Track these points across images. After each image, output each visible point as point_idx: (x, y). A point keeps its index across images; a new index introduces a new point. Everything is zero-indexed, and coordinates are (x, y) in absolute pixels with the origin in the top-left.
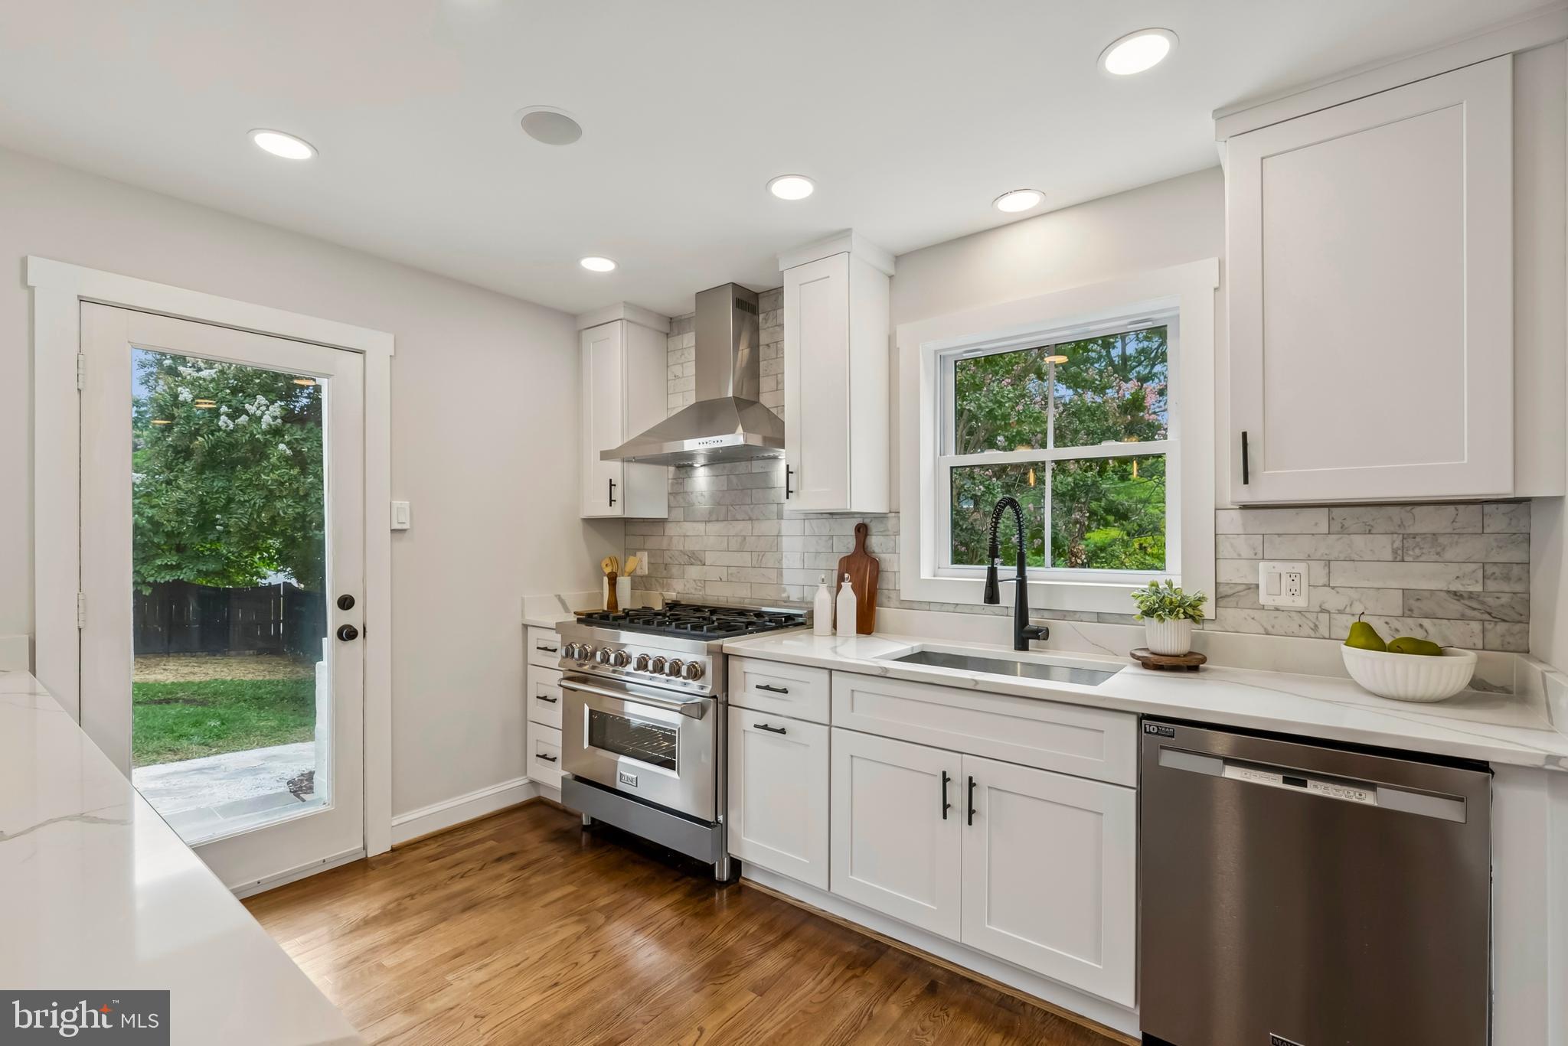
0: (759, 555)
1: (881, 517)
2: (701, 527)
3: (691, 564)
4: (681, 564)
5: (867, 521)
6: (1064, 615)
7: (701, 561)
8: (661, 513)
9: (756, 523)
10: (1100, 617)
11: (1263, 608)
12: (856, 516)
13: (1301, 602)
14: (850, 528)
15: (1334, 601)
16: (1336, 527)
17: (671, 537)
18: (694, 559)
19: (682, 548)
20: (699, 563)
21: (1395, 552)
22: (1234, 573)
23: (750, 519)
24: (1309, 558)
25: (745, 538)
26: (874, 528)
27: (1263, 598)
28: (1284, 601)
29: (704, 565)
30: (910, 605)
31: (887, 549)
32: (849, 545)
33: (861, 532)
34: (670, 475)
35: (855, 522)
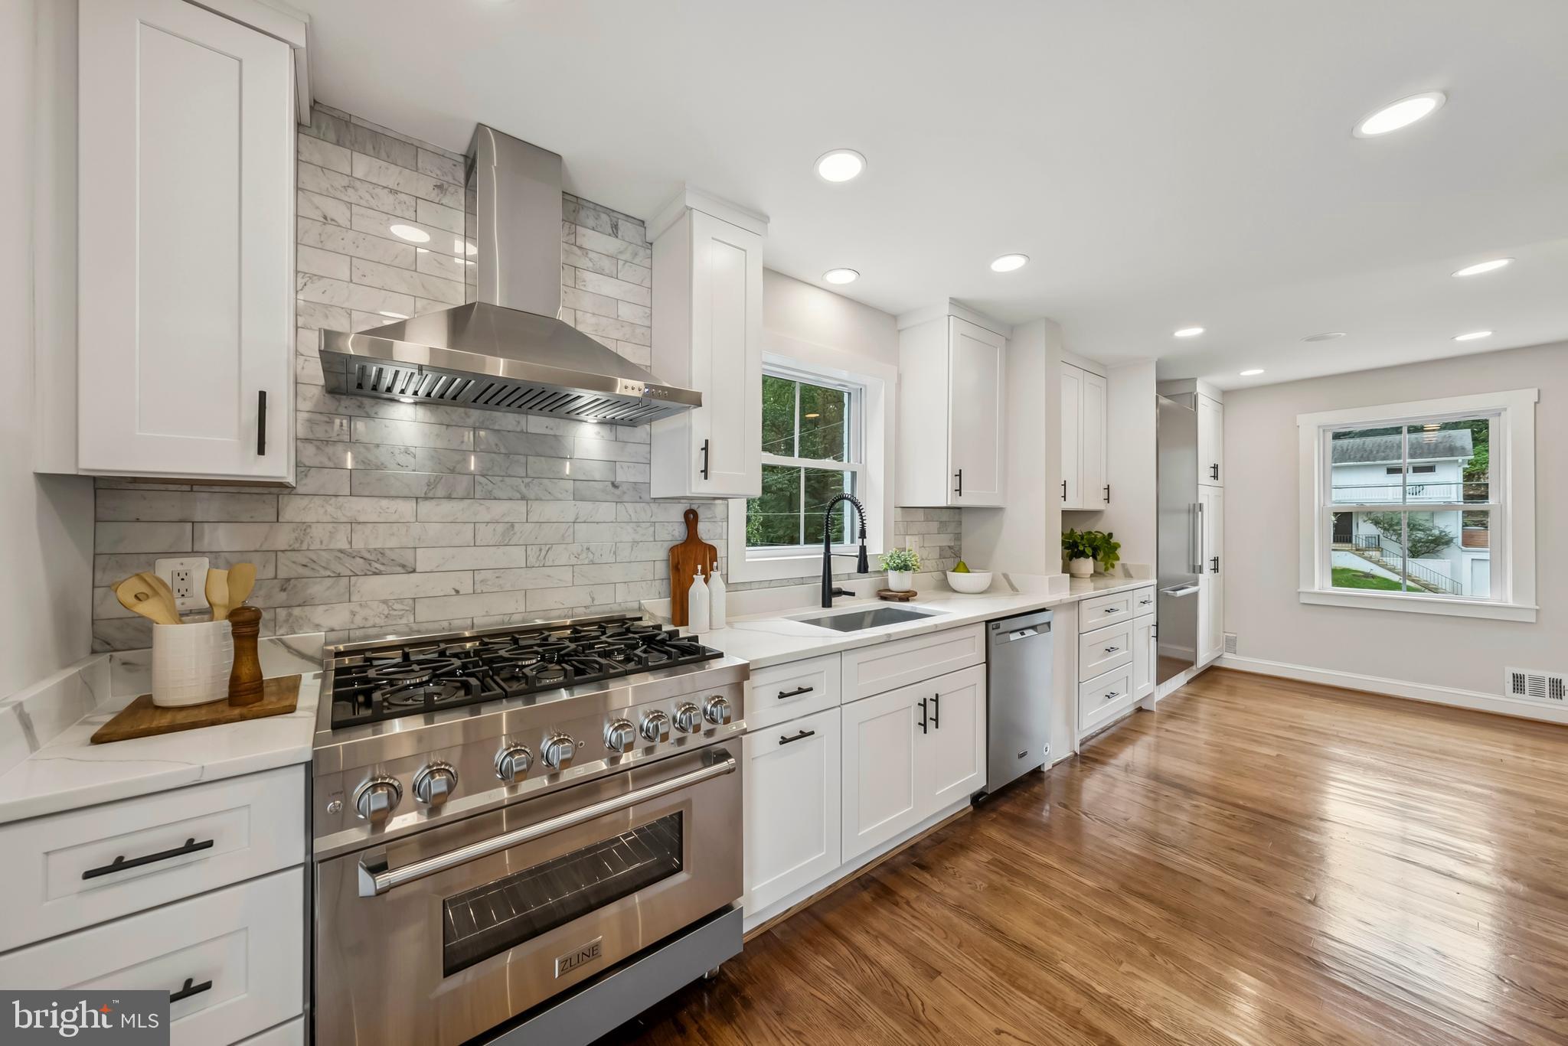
0: (541, 550)
1: (706, 504)
2: (406, 508)
3: (375, 574)
4: (339, 576)
5: (694, 507)
7: (404, 566)
9: (535, 505)
12: (682, 501)
14: (677, 514)
16: (925, 517)
17: (305, 527)
19: (345, 546)
20: (399, 569)
22: (899, 542)
23: (523, 498)
24: (919, 533)
25: (512, 526)
26: (702, 514)
29: (414, 571)
30: (735, 588)
31: (715, 536)
32: (677, 532)
33: (691, 518)
34: (306, 405)
35: (682, 508)
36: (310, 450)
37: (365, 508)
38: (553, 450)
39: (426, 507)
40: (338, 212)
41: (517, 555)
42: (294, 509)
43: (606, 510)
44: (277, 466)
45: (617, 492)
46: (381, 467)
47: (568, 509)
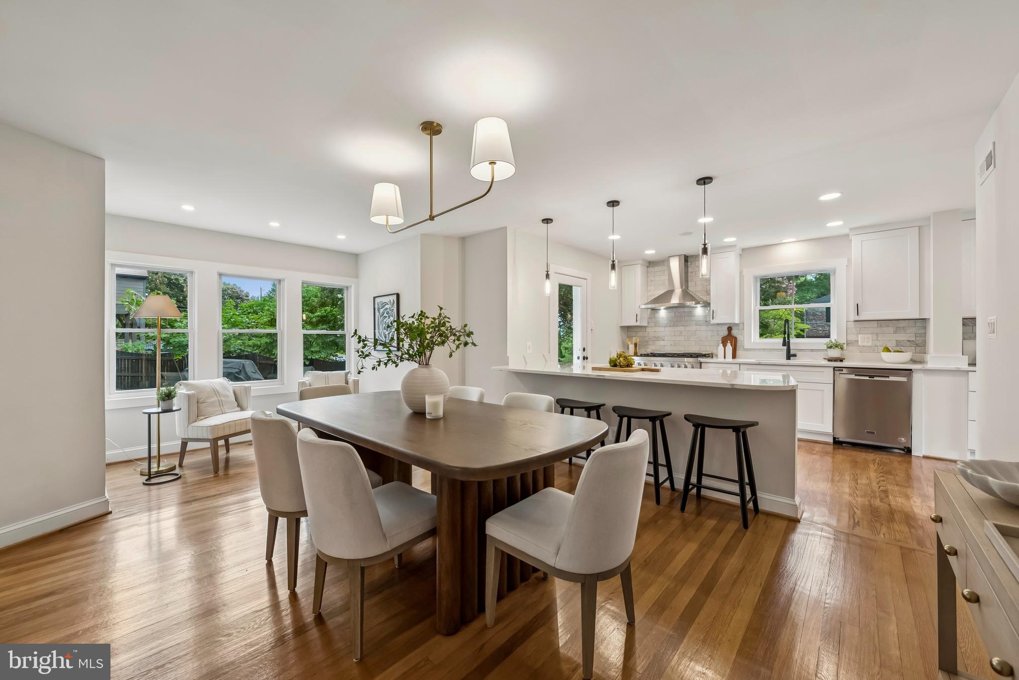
1: (737, 325)
2: (662, 329)
5: (731, 326)
6: (800, 350)
8: (646, 324)
9: (687, 327)
10: (812, 350)
11: (860, 346)
12: (728, 324)
13: (870, 344)
14: (725, 328)
15: (878, 343)
16: (879, 325)
17: (649, 332)
18: (657, 339)
19: (653, 335)
21: (894, 331)
22: (852, 338)
23: (684, 326)
24: (872, 333)
25: (682, 332)
26: (734, 328)
27: (860, 343)
28: (866, 344)
30: (748, 350)
31: (739, 334)
32: (726, 333)
33: (730, 329)
34: (649, 312)
35: (727, 326)
36: (649, 319)
37: (657, 329)
38: (690, 314)
39: (666, 328)
40: (652, 278)
41: (682, 338)
42: (648, 330)
43: (704, 328)
44: (638, 324)
45: (707, 323)
46: (659, 321)
47: (694, 328)
